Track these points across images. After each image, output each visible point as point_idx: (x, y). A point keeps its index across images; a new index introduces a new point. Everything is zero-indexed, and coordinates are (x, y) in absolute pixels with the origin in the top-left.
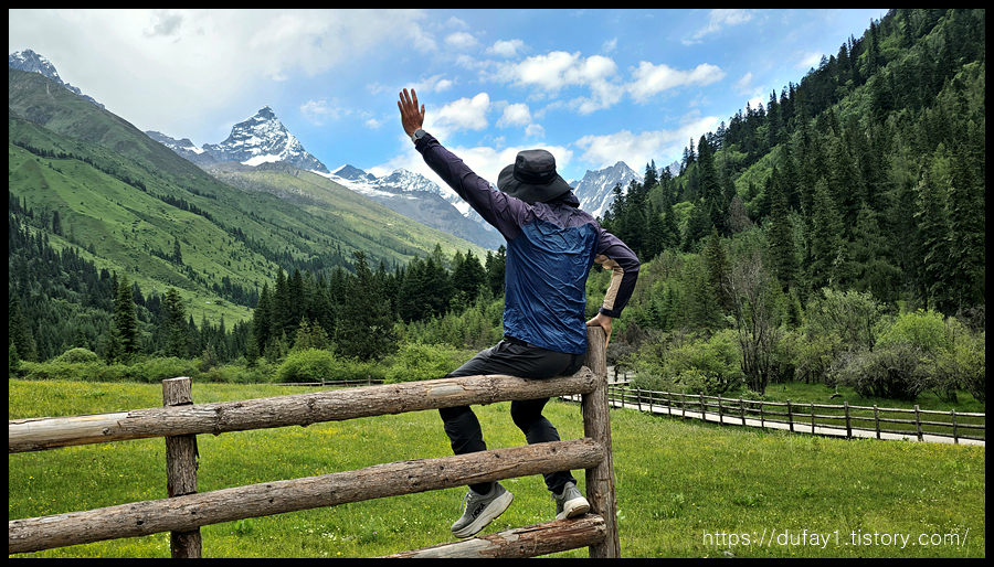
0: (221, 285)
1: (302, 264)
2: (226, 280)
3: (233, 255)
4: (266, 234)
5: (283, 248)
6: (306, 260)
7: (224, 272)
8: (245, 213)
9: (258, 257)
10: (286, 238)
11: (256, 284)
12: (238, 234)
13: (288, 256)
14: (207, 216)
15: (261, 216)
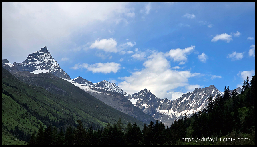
0: (14, 130)
1: (54, 123)
2: (17, 128)
3: (21, 116)
4: (38, 107)
5: (46, 114)
6: (56, 121)
7: (16, 124)
8: (29, 96)
9: (33, 118)
10: (48, 110)
11: (31, 131)
12: (25, 106)
13: (47, 118)
14: (12, 96)
15: (37, 98)
